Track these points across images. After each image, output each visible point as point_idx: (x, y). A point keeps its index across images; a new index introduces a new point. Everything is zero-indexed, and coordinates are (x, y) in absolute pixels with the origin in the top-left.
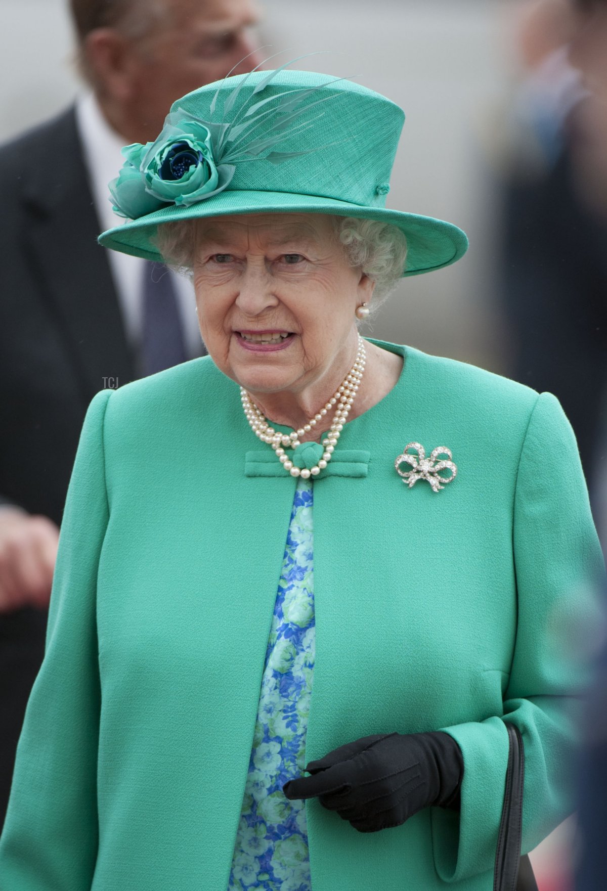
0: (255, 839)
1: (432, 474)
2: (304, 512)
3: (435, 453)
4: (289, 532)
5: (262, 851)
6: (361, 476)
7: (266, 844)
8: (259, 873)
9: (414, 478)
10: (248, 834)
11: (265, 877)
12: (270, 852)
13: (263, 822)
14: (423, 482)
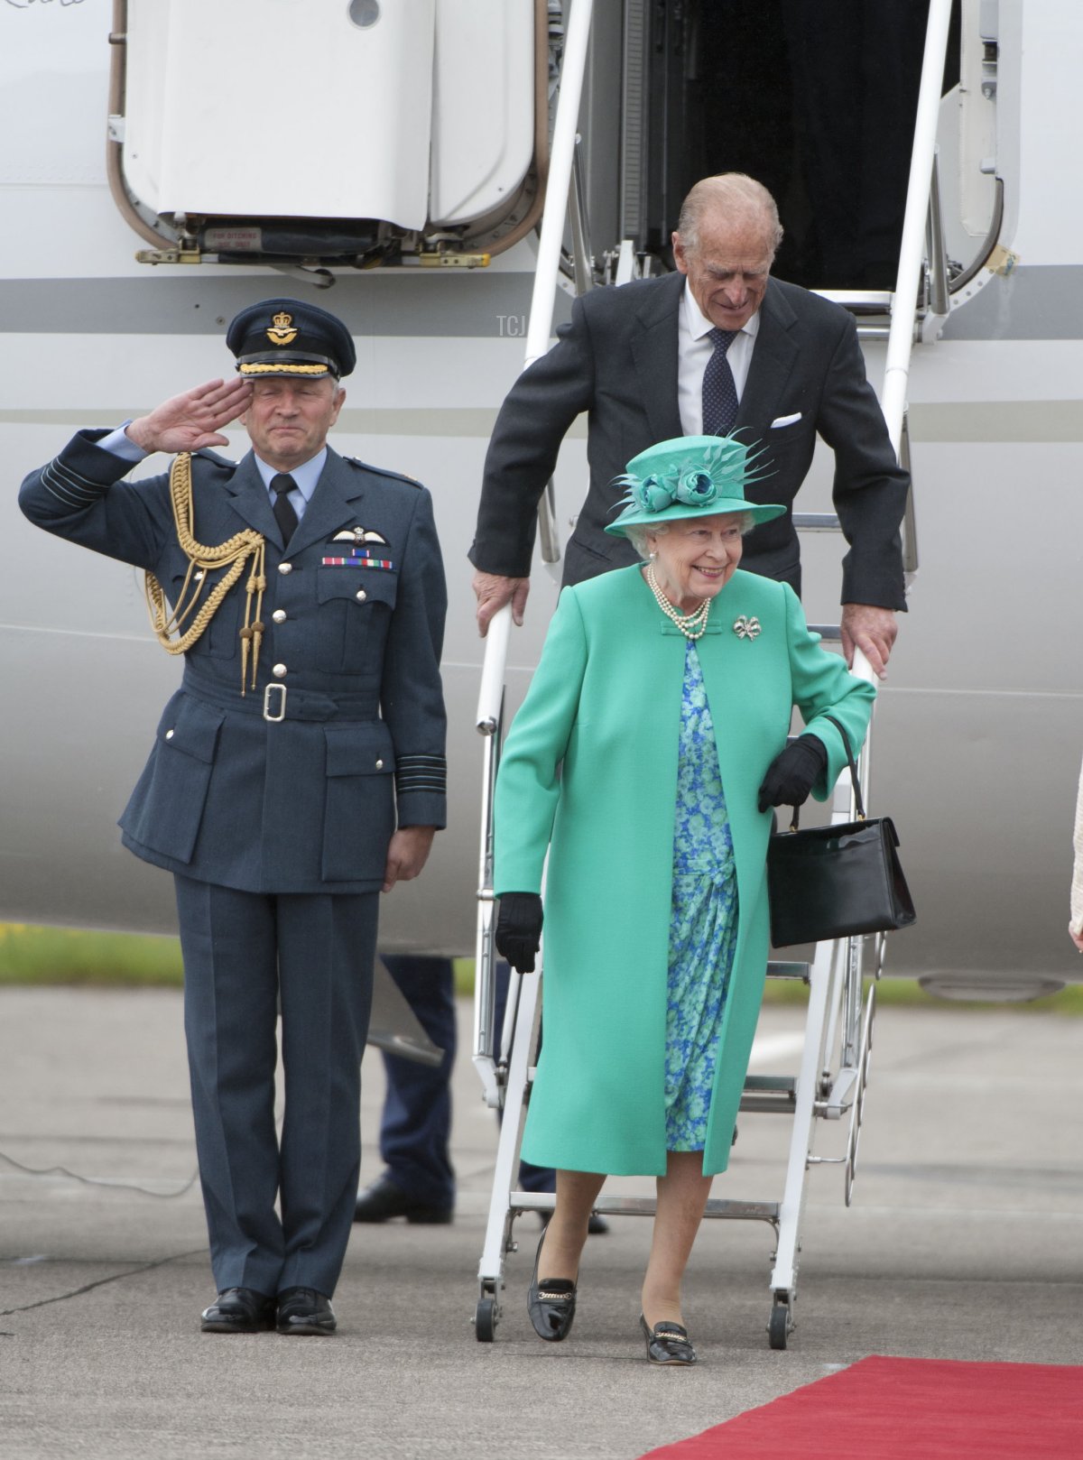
0: (680, 814)
1: (750, 631)
2: (692, 652)
3: (752, 621)
4: (686, 665)
5: (683, 820)
6: (719, 634)
7: (685, 817)
8: (682, 831)
9: (743, 634)
10: (678, 811)
11: (685, 833)
12: (688, 821)
13: (685, 805)
14: (746, 635)
